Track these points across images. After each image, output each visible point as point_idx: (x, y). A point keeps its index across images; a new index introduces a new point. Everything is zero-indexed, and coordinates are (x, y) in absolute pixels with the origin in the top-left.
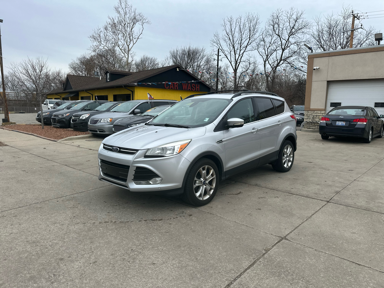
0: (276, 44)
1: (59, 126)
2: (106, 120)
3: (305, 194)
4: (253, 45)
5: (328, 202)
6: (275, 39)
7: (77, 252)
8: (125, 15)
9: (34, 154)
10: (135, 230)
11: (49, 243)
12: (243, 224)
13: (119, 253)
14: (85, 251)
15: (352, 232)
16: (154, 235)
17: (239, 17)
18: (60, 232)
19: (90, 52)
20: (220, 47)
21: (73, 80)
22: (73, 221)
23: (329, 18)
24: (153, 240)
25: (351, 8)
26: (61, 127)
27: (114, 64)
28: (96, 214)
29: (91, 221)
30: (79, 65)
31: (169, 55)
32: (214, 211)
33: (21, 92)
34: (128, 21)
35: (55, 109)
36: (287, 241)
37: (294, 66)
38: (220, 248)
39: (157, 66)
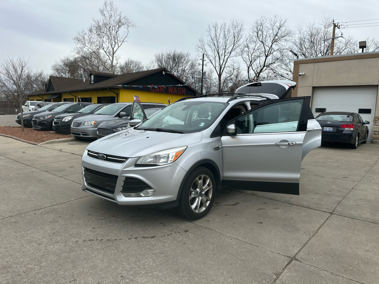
0: (260, 51)
1: (40, 128)
2: (90, 122)
3: (306, 204)
4: (237, 51)
5: (331, 213)
6: (259, 45)
7: (56, 281)
8: (110, 18)
9: (12, 158)
10: (125, 250)
11: (23, 268)
12: (246, 241)
13: (107, 281)
14: (66, 280)
15: (364, 249)
16: (146, 256)
17: (223, 23)
18: (37, 253)
19: (74, 54)
20: (205, 52)
21: (56, 82)
22: (52, 239)
23: (311, 26)
24: (147, 264)
25: (332, 17)
26: (42, 130)
27: (98, 67)
28: (79, 230)
29: (73, 239)
30: (62, 67)
31: (154, 59)
32: (212, 226)
33: (2, 93)
34: (113, 24)
35: (36, 111)
36: (298, 263)
37: (277, 72)
38: (225, 272)
39: (142, 69)
